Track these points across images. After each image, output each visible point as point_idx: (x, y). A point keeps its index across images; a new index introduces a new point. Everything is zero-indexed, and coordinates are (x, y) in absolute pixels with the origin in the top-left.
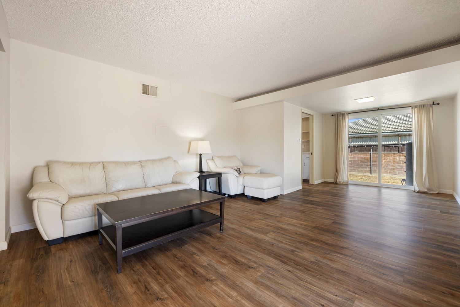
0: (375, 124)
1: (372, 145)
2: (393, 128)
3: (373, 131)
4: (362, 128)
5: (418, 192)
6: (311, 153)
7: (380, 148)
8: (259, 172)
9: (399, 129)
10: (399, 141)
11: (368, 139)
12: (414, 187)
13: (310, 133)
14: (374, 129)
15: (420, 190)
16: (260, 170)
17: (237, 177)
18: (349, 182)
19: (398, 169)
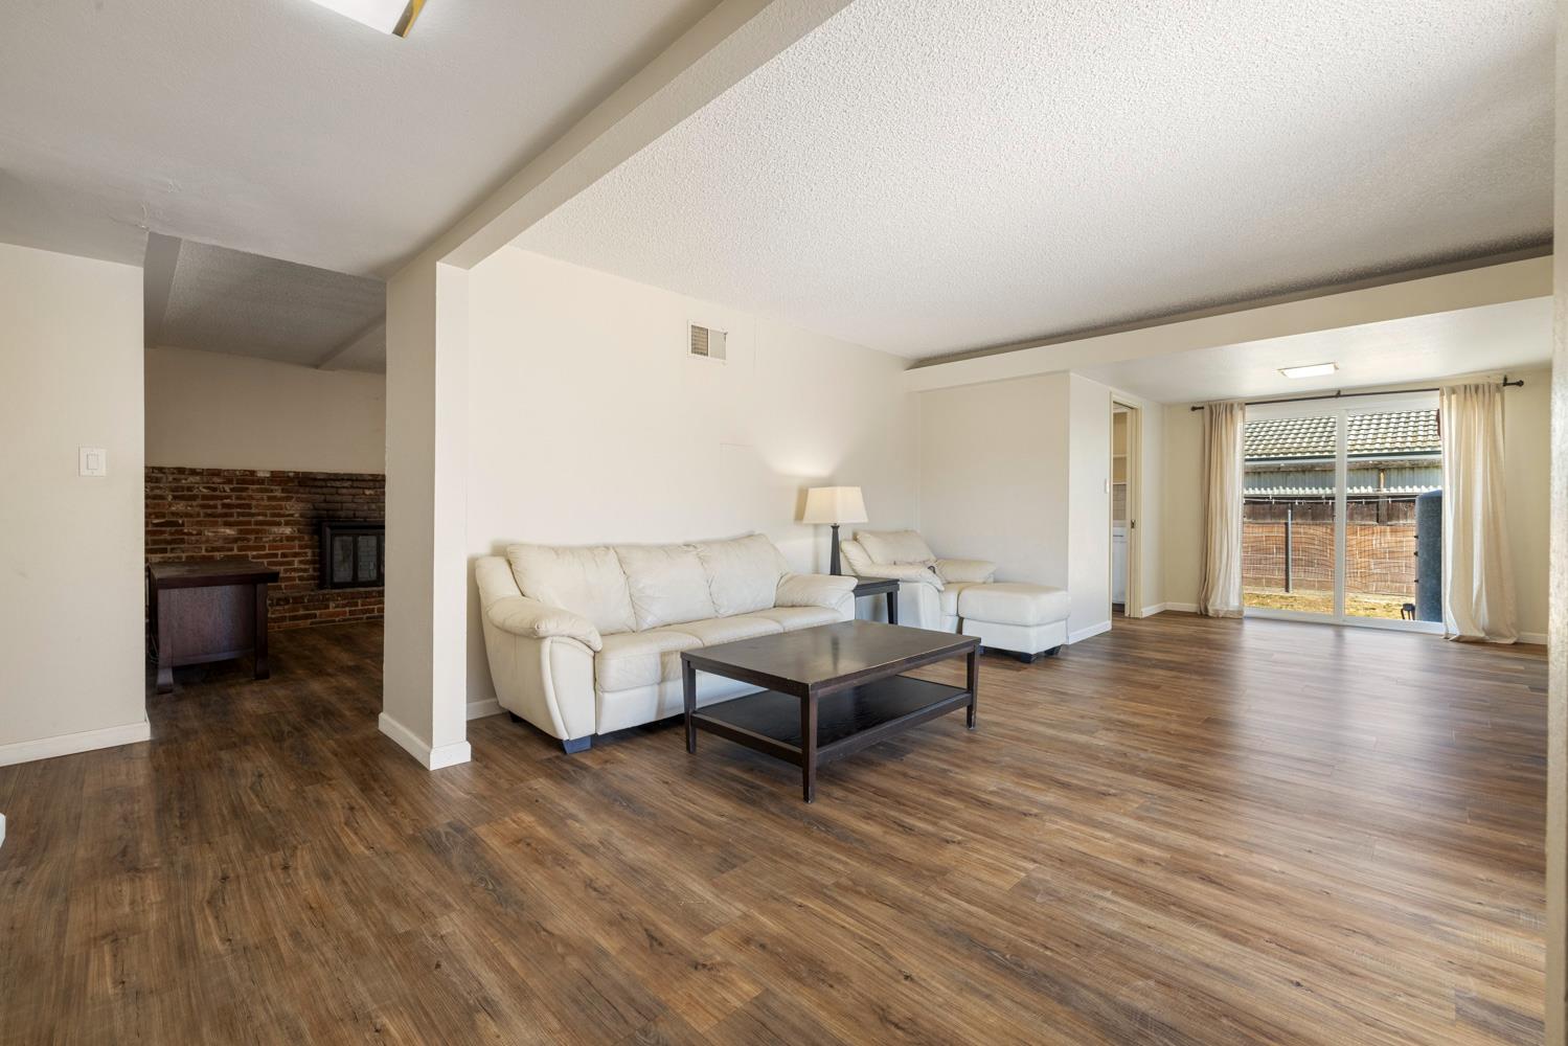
0: (1297, 427)
1: (1295, 498)
2: (1359, 442)
3: (1292, 450)
4: (1256, 442)
5: (1458, 640)
6: (1130, 526)
7: (1341, 508)
8: (992, 580)
9: (1377, 446)
10: (1379, 487)
11: (1279, 477)
12: (1446, 625)
13: (1128, 459)
14: (1295, 445)
15: (1464, 634)
16: (993, 573)
17: (939, 591)
18: (1247, 612)
19: (1376, 577)
